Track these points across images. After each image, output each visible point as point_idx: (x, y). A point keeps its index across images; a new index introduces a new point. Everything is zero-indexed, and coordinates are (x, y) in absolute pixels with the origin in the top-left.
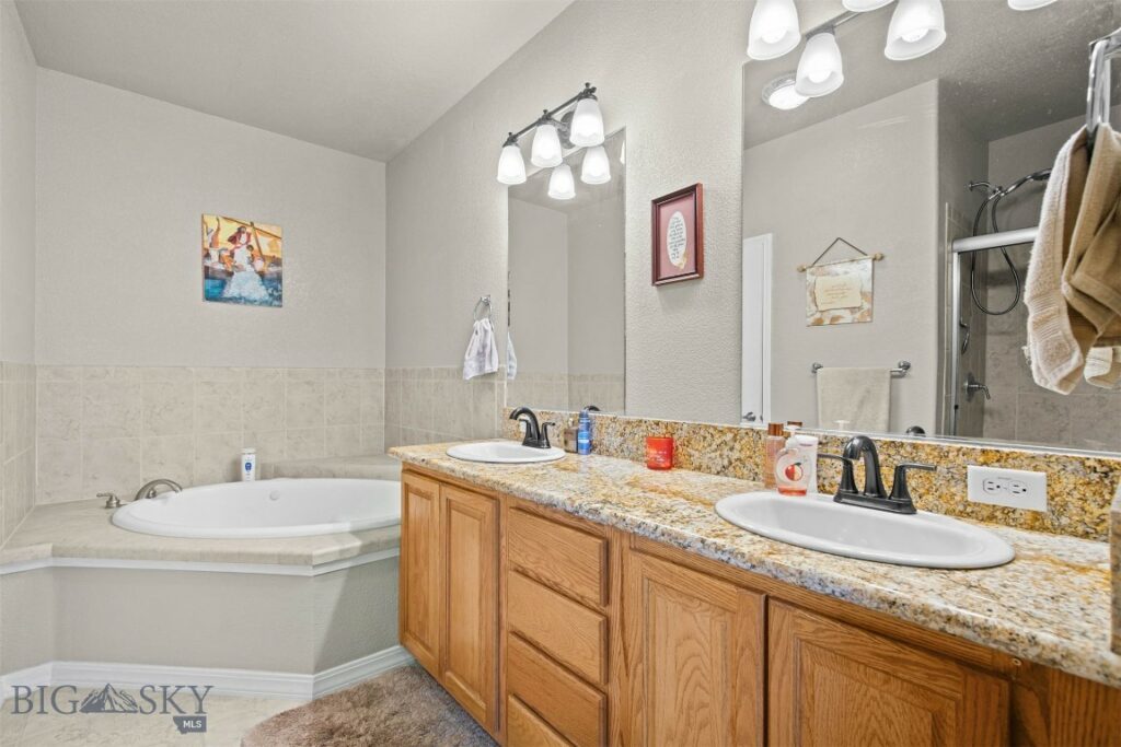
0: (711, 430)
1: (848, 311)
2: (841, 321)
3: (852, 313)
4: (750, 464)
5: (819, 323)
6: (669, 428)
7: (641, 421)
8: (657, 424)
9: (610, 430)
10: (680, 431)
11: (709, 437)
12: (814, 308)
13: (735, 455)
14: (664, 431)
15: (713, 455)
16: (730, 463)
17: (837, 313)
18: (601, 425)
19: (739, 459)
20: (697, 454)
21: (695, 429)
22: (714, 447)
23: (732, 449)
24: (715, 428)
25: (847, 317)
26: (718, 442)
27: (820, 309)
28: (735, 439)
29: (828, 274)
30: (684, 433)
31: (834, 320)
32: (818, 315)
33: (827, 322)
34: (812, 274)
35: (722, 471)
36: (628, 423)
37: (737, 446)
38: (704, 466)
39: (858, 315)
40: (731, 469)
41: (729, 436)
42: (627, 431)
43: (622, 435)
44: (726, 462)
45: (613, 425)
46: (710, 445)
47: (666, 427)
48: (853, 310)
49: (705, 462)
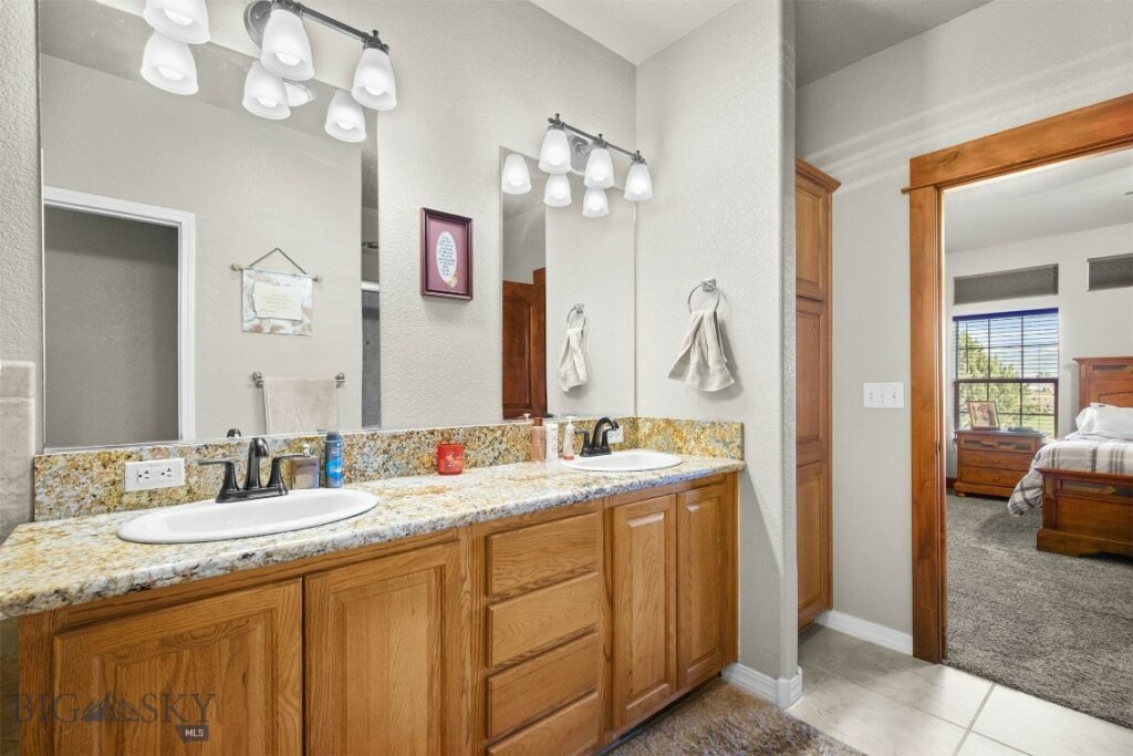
0: (485, 431)
1: (289, 324)
2: (282, 331)
3: (294, 325)
4: (513, 451)
5: (258, 329)
6: (446, 435)
7: (412, 433)
8: (432, 433)
9: (366, 450)
10: (456, 436)
11: (483, 436)
12: (253, 315)
13: (503, 447)
14: (440, 438)
15: (487, 451)
16: (500, 453)
17: (278, 323)
18: (352, 446)
19: (506, 450)
20: (473, 453)
21: (471, 432)
22: (487, 444)
23: (501, 443)
24: (488, 428)
25: (288, 328)
26: (490, 439)
27: (259, 316)
28: (503, 435)
29: (268, 281)
30: (460, 437)
31: (274, 329)
32: (256, 322)
33: (267, 330)
34: (250, 276)
35: (495, 461)
36: (395, 437)
37: (505, 439)
38: (479, 462)
39: (298, 328)
40: (501, 458)
41: (499, 432)
42: (394, 446)
43: (385, 452)
44: (497, 454)
45: (372, 443)
46: (484, 443)
47: (442, 435)
48: (294, 322)
49: (480, 458)
